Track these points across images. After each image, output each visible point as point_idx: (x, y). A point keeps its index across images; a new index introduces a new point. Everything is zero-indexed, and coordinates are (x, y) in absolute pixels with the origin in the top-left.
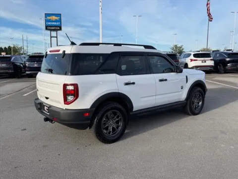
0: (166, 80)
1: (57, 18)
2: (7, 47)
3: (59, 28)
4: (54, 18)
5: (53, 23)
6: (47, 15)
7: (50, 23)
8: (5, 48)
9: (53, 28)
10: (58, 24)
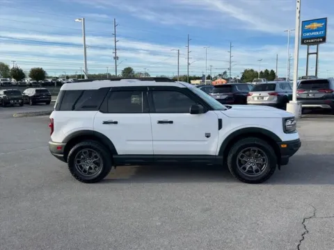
0: (171, 122)
1: (320, 25)
2: (263, 71)
3: (321, 40)
4: (315, 25)
5: (314, 33)
6: (305, 23)
7: (308, 34)
8: (261, 72)
9: (312, 41)
10: (321, 33)
